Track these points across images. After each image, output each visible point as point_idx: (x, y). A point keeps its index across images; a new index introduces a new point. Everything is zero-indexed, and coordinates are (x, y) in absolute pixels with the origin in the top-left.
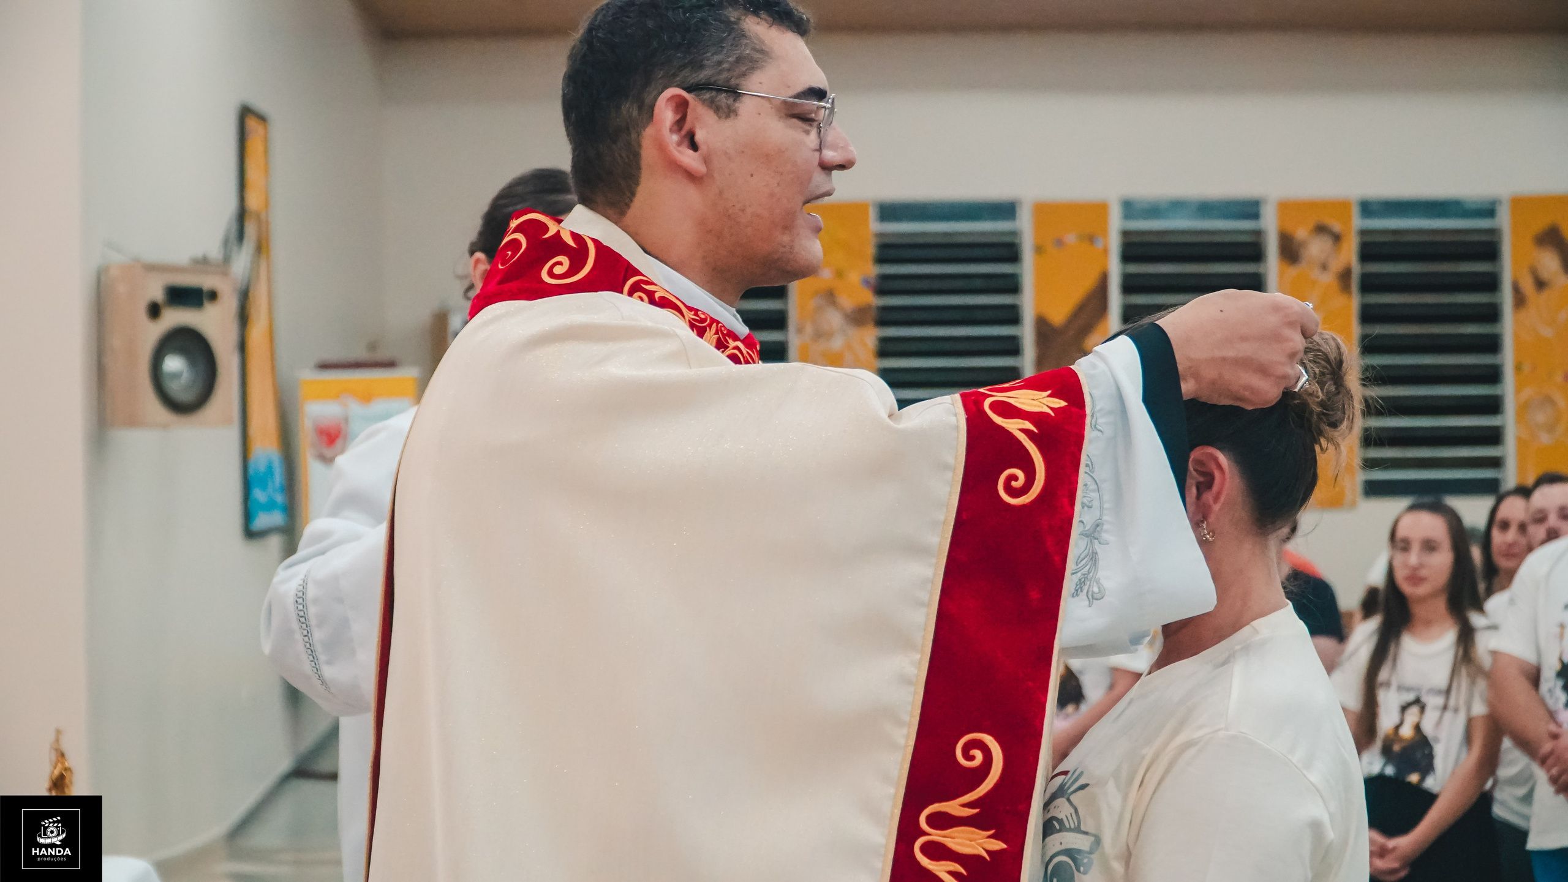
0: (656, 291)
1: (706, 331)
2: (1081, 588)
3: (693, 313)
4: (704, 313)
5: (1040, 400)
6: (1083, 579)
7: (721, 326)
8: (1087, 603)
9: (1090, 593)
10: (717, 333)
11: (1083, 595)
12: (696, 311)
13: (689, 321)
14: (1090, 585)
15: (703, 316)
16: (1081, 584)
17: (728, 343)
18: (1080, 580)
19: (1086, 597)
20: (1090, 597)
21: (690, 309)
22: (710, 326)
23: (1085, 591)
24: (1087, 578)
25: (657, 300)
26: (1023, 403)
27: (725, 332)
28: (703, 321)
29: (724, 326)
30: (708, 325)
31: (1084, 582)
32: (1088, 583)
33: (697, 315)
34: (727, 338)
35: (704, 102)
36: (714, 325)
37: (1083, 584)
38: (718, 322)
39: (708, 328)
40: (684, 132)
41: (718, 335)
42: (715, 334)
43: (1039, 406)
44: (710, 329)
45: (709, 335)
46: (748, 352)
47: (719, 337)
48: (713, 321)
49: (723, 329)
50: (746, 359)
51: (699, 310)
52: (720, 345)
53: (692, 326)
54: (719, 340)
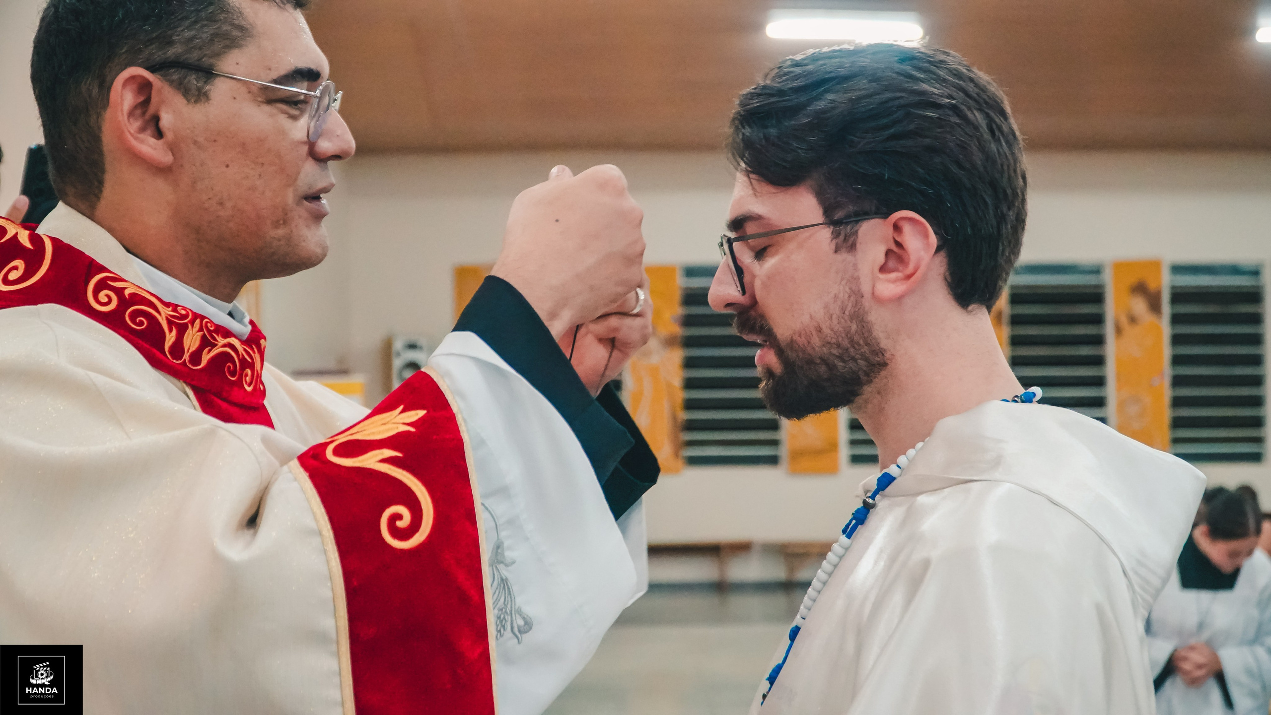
0: (126, 288)
1: (188, 328)
2: (504, 627)
3: (170, 309)
4: (184, 308)
5: (392, 422)
6: (502, 616)
7: (207, 322)
8: (516, 640)
9: (516, 630)
10: (201, 330)
11: (508, 634)
12: (175, 307)
13: (167, 318)
14: (512, 621)
15: (183, 312)
16: (501, 622)
17: (217, 341)
18: (499, 618)
19: (511, 635)
20: (517, 633)
21: (167, 305)
22: (192, 322)
23: (509, 628)
24: (506, 612)
25: (127, 297)
26: (373, 433)
27: (212, 329)
28: (186, 316)
29: (211, 322)
30: (189, 321)
31: (504, 618)
32: (509, 617)
33: (177, 312)
34: (214, 335)
35: (171, 83)
36: (198, 321)
37: (504, 622)
38: (203, 318)
39: (189, 325)
40: (147, 116)
41: (202, 333)
42: (199, 331)
43: (393, 429)
44: (192, 326)
45: (191, 332)
46: (245, 350)
47: (204, 334)
48: (196, 316)
49: (209, 325)
50: (241, 357)
51: (177, 306)
52: (206, 343)
53: (170, 323)
54: (204, 338)
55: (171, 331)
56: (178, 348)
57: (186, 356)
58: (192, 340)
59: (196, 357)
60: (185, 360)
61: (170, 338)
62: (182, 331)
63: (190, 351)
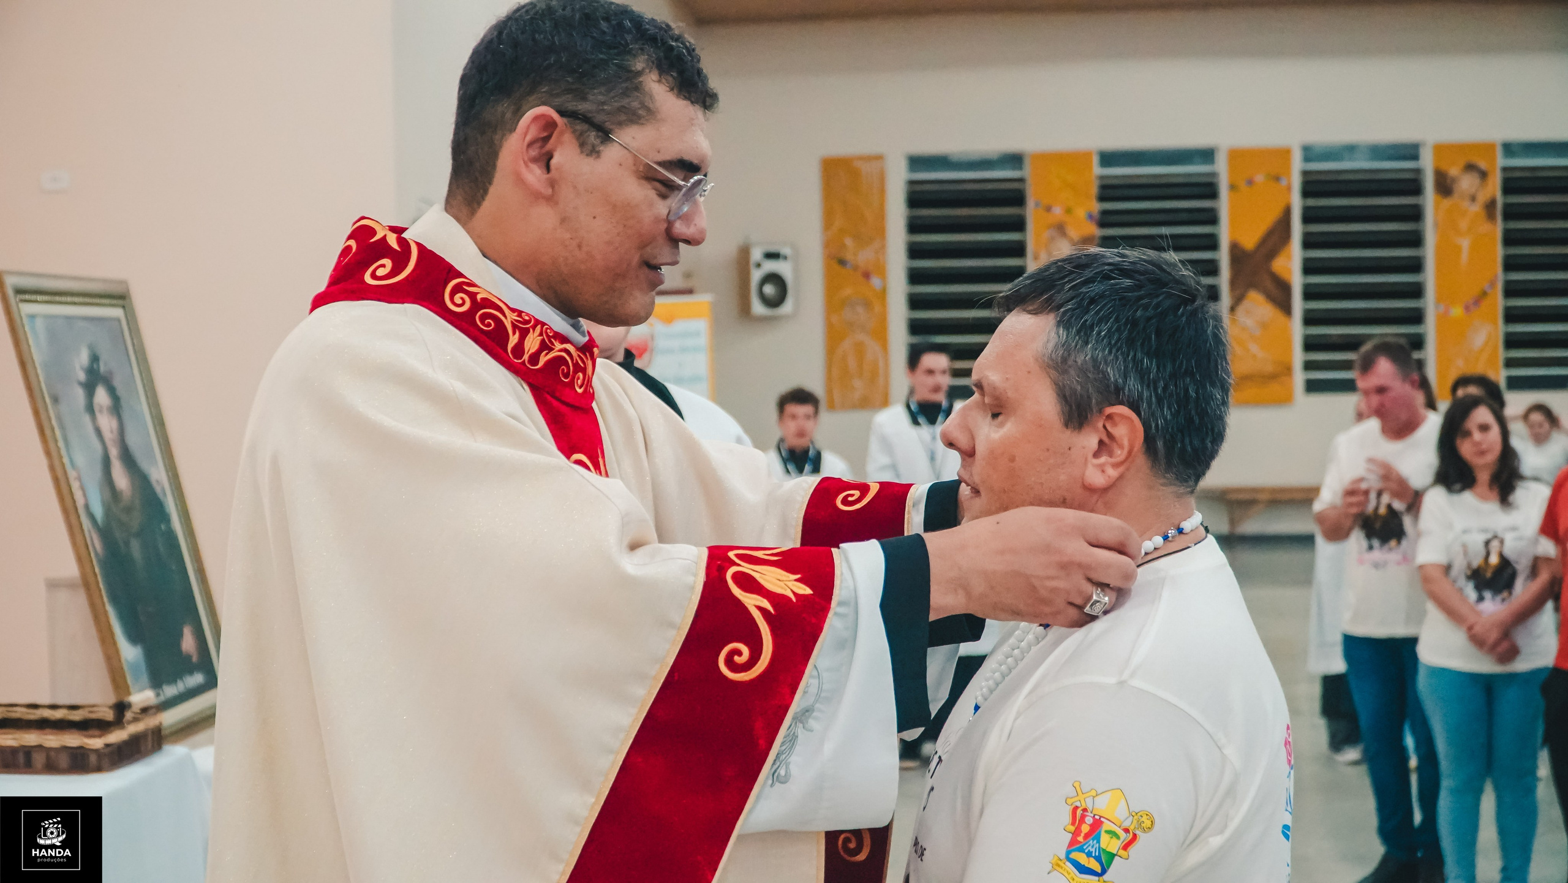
0: (478, 293)
1: (529, 332)
3: (515, 314)
4: (528, 315)
5: (787, 583)
7: (547, 329)
9: (776, 775)
10: (541, 334)
12: (520, 313)
13: (512, 322)
14: (779, 766)
15: (527, 318)
17: (556, 345)
21: (513, 310)
22: (534, 327)
25: (480, 301)
26: (768, 581)
27: (551, 335)
28: (528, 322)
29: (551, 328)
30: (531, 327)
32: (779, 763)
33: (522, 318)
34: (553, 340)
35: (573, 131)
36: (539, 327)
38: (543, 324)
39: (531, 330)
41: (542, 337)
42: (539, 335)
43: (782, 588)
44: (534, 330)
45: (532, 336)
46: (578, 355)
47: (544, 338)
48: (538, 322)
49: (548, 331)
50: (574, 362)
51: (522, 311)
52: (544, 347)
53: (514, 327)
54: (543, 342)
55: (514, 333)
56: (519, 349)
57: (526, 357)
58: (532, 343)
59: (534, 358)
60: (524, 360)
61: (513, 340)
62: (524, 334)
63: (530, 353)
